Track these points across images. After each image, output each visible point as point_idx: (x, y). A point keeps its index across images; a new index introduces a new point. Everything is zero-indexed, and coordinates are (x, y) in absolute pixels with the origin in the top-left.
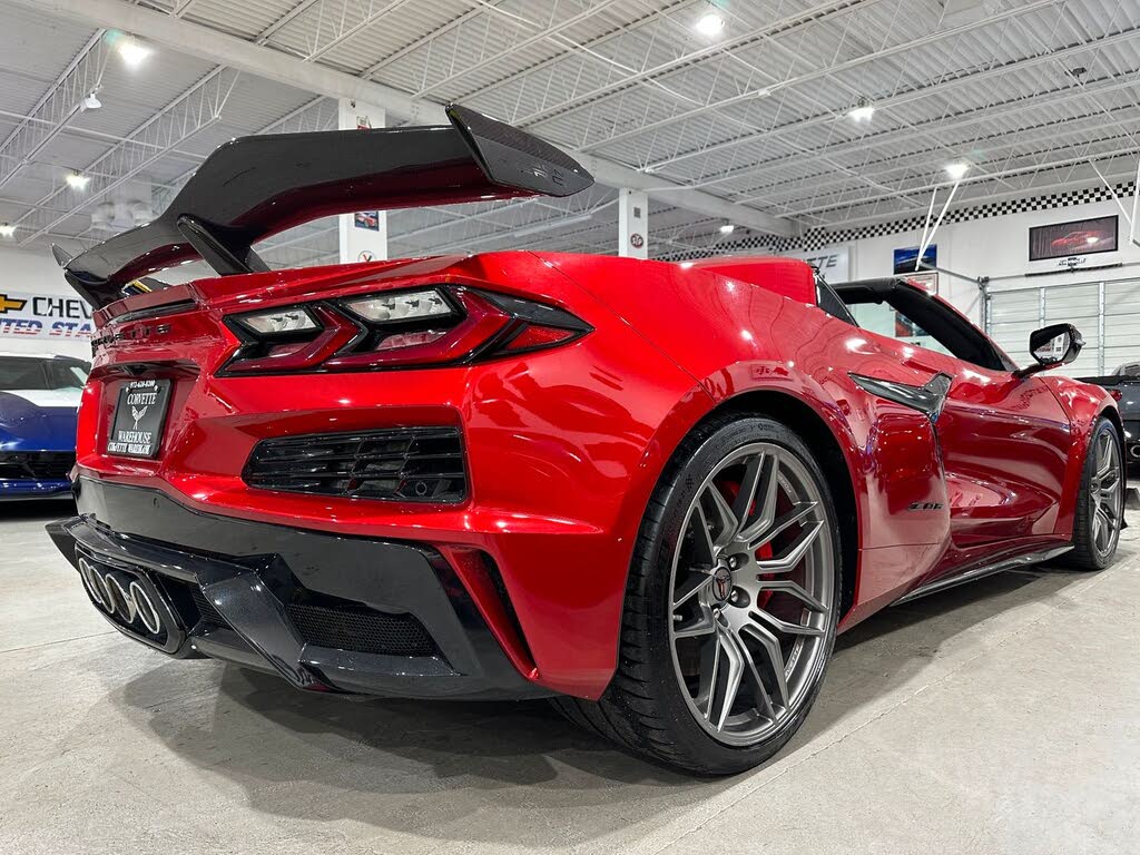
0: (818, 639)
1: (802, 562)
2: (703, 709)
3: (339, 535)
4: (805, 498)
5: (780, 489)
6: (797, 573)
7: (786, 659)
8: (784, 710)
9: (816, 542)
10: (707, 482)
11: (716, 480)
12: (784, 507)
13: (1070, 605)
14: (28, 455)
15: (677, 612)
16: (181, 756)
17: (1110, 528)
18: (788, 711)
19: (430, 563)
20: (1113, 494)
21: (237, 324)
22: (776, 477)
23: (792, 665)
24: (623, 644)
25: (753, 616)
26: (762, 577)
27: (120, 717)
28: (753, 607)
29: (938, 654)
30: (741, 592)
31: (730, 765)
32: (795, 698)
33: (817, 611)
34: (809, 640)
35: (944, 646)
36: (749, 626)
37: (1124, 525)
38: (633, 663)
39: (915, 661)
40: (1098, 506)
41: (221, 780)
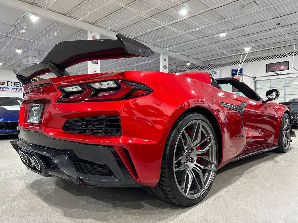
0: (212, 171)
1: (208, 151)
2: (182, 189)
3: (88, 144)
4: (208, 134)
5: (202, 132)
6: (207, 154)
7: (204, 176)
8: (203, 189)
9: (211, 146)
10: (183, 130)
11: (185, 130)
12: (203, 136)
13: (277, 162)
14: (5, 123)
15: (175, 164)
16: (46, 202)
17: (288, 142)
18: (205, 190)
19: (112, 152)
20: (288, 133)
21: (61, 89)
22: (201, 129)
23: (206, 178)
24: (161, 172)
25: (195, 165)
26: (197, 155)
27: (29, 192)
28: (195, 163)
29: (243, 175)
30: (192, 159)
31: (190, 204)
32: (206, 187)
33: (212, 163)
34: (210, 171)
35: (245, 173)
36: (194, 167)
37: (291, 141)
38: (164, 177)
39: (237, 176)
40: (285, 136)
41: (56, 208)
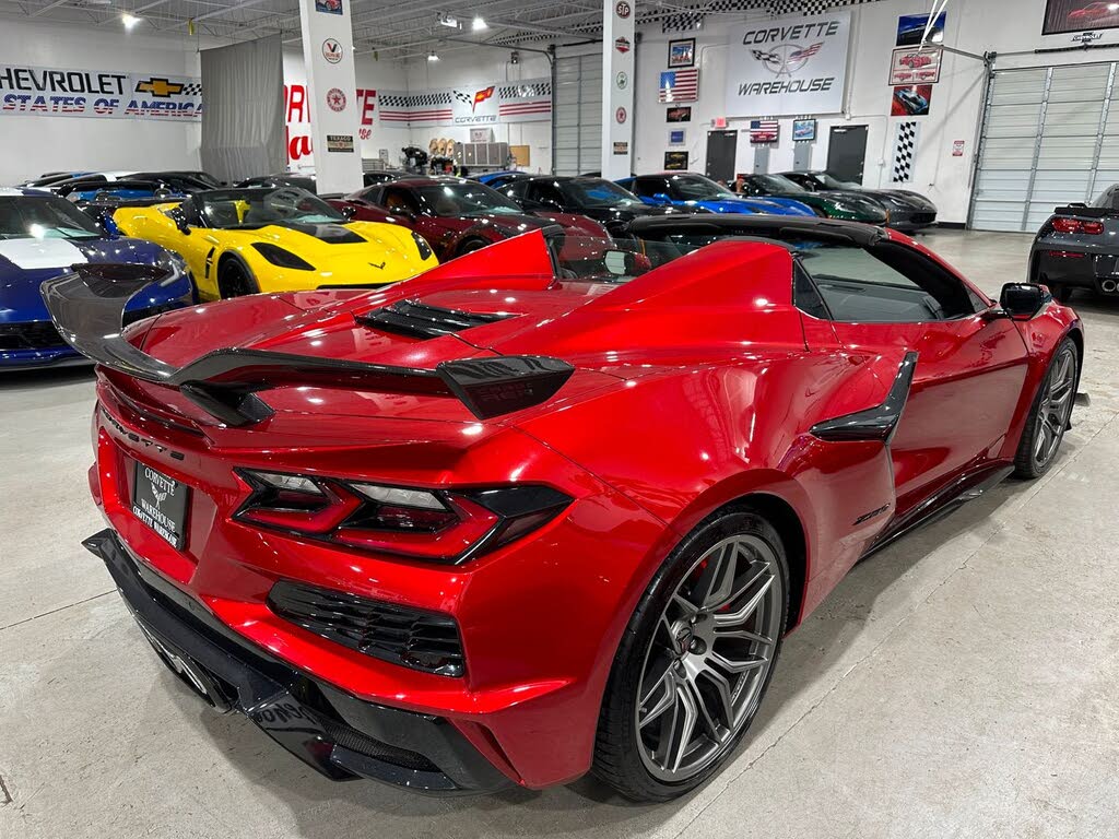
0: (767, 647)
1: (754, 614)
4: (761, 558)
5: (739, 554)
6: (749, 625)
7: (733, 689)
8: (728, 732)
9: (768, 594)
10: (675, 595)
11: (680, 591)
12: (743, 567)
15: (642, 706)
17: (1054, 435)
18: (732, 734)
20: (1062, 405)
21: (247, 474)
22: (736, 551)
25: (708, 662)
26: (719, 629)
28: (709, 654)
30: (700, 641)
31: (682, 790)
32: (737, 722)
33: (762, 644)
34: (754, 671)
35: (877, 606)
36: (705, 671)
39: (850, 626)
40: (1045, 420)
